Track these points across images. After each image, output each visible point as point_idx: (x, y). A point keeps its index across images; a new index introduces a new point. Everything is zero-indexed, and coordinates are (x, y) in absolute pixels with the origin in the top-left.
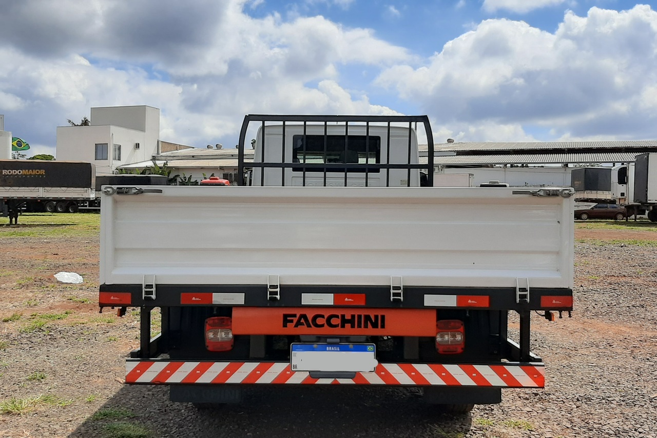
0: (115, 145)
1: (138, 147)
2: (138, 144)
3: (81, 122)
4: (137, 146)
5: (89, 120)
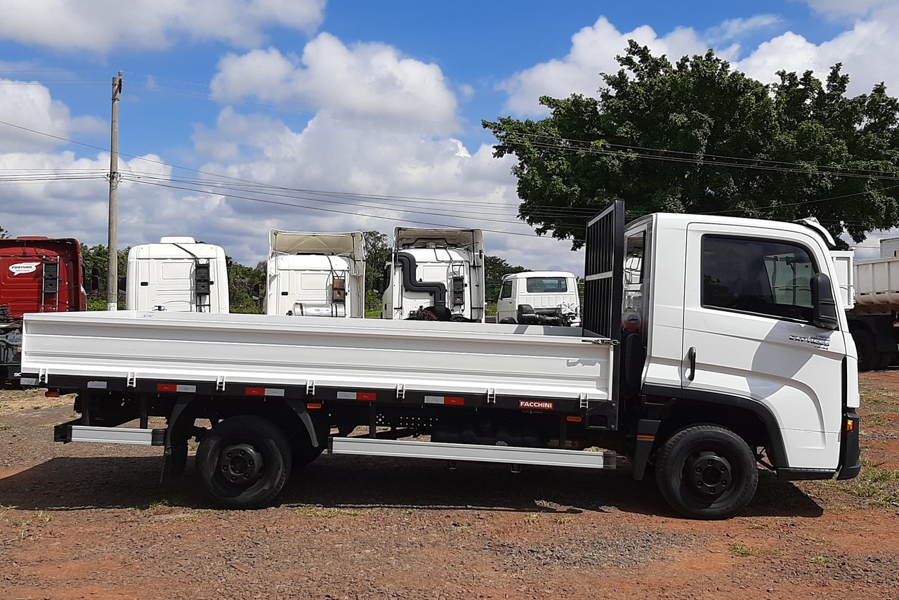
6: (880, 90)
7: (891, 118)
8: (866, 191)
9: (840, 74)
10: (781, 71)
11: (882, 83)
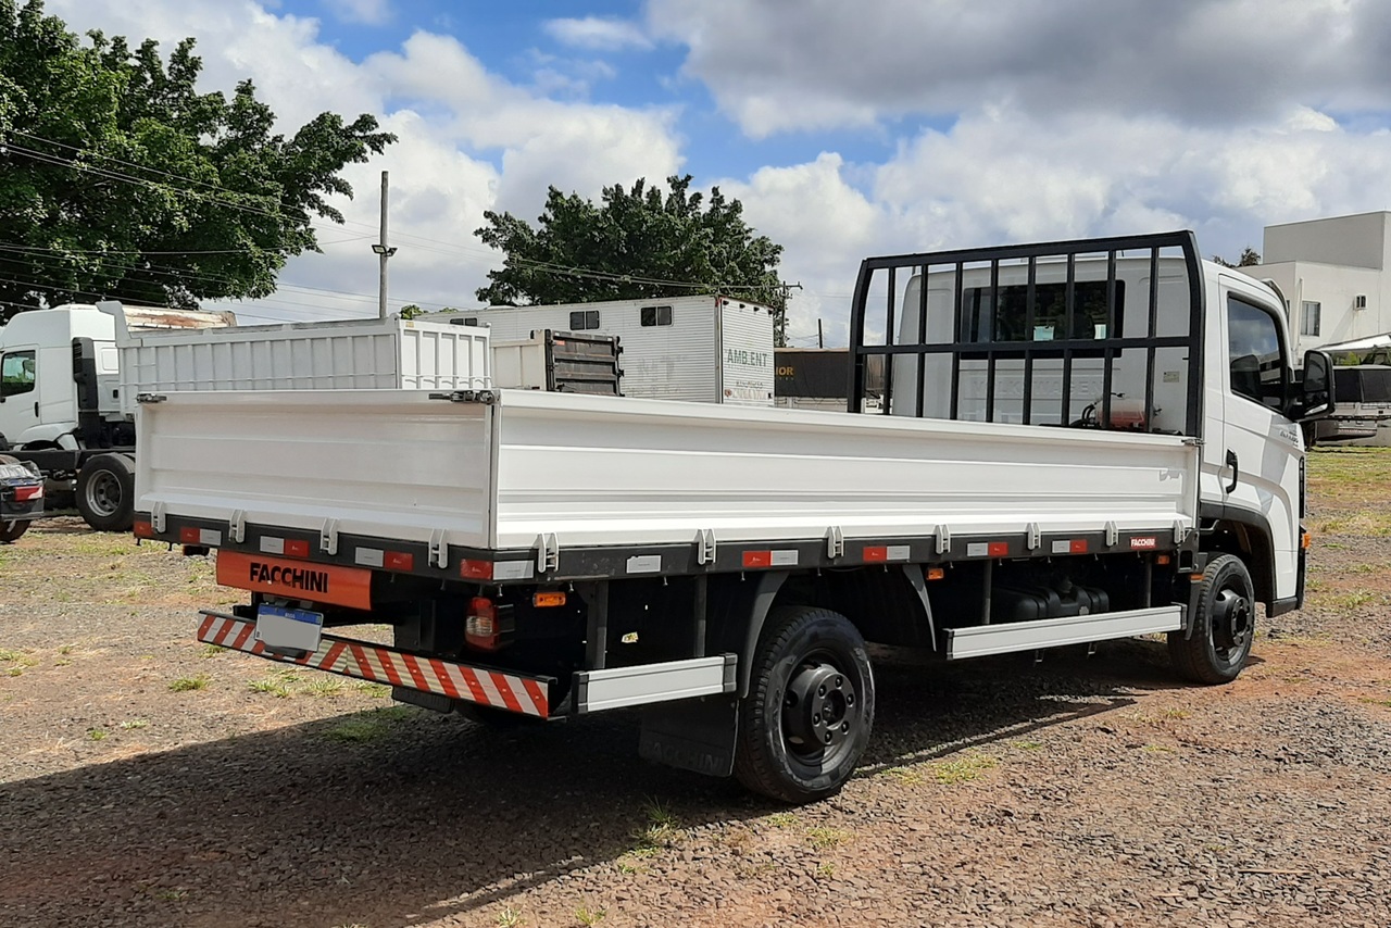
0: (1306, 304)
1: (1363, 305)
2: (1363, 298)
3: (1240, 259)
4: (1361, 302)
5: (1260, 252)
6: (246, 89)
7: (262, 135)
8: (238, 239)
9: (191, 54)
10: (95, 30)
11: (250, 81)
